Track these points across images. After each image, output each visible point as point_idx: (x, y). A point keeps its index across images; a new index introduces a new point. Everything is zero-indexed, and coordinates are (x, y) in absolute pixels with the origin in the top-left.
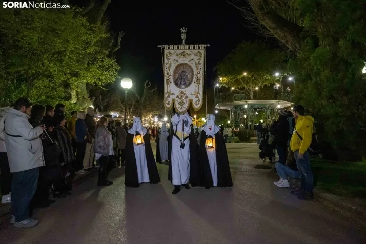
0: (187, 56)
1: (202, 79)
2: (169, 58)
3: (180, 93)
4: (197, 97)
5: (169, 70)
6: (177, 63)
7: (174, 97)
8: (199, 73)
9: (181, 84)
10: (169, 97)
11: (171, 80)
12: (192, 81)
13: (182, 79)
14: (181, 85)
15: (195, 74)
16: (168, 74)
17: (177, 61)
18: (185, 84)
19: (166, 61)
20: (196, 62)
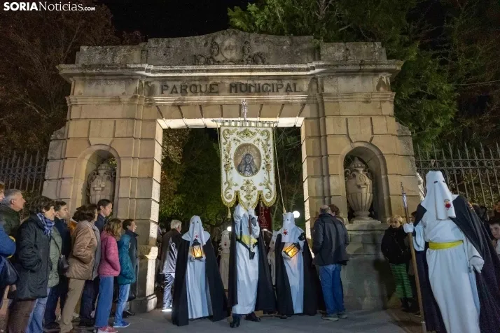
0: (251, 135)
1: (272, 165)
2: (227, 136)
3: (245, 182)
4: (268, 188)
5: (229, 152)
6: (238, 144)
7: (238, 188)
8: (267, 157)
9: (245, 170)
10: (229, 188)
11: (232, 165)
12: (259, 167)
13: (246, 164)
14: (247, 172)
15: (263, 157)
16: (226, 157)
17: (238, 141)
18: (251, 170)
19: (223, 140)
20: (262, 143)
